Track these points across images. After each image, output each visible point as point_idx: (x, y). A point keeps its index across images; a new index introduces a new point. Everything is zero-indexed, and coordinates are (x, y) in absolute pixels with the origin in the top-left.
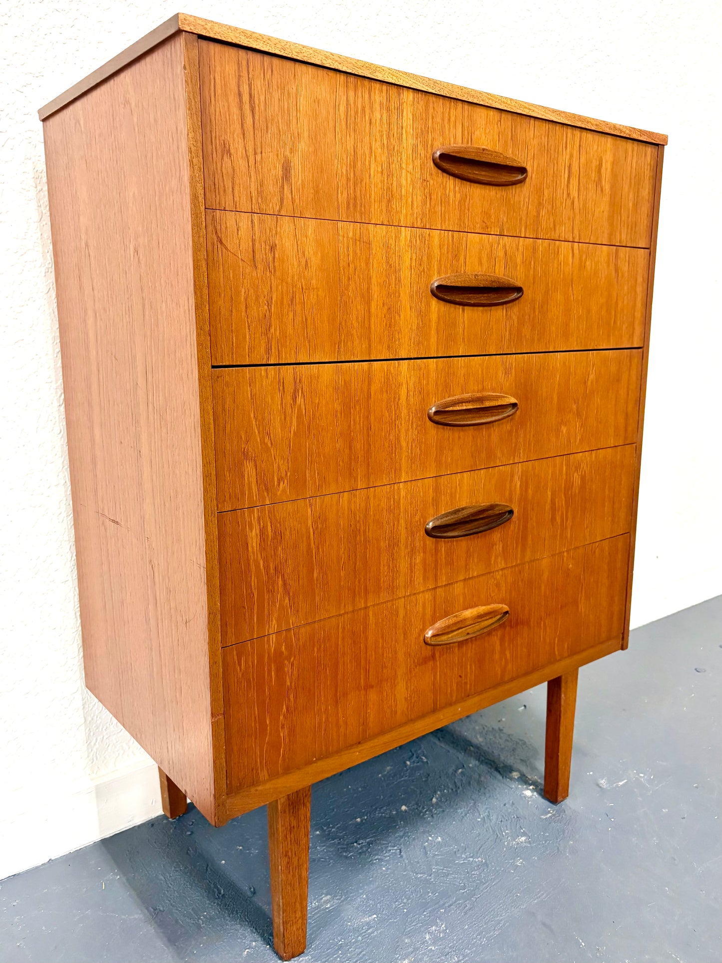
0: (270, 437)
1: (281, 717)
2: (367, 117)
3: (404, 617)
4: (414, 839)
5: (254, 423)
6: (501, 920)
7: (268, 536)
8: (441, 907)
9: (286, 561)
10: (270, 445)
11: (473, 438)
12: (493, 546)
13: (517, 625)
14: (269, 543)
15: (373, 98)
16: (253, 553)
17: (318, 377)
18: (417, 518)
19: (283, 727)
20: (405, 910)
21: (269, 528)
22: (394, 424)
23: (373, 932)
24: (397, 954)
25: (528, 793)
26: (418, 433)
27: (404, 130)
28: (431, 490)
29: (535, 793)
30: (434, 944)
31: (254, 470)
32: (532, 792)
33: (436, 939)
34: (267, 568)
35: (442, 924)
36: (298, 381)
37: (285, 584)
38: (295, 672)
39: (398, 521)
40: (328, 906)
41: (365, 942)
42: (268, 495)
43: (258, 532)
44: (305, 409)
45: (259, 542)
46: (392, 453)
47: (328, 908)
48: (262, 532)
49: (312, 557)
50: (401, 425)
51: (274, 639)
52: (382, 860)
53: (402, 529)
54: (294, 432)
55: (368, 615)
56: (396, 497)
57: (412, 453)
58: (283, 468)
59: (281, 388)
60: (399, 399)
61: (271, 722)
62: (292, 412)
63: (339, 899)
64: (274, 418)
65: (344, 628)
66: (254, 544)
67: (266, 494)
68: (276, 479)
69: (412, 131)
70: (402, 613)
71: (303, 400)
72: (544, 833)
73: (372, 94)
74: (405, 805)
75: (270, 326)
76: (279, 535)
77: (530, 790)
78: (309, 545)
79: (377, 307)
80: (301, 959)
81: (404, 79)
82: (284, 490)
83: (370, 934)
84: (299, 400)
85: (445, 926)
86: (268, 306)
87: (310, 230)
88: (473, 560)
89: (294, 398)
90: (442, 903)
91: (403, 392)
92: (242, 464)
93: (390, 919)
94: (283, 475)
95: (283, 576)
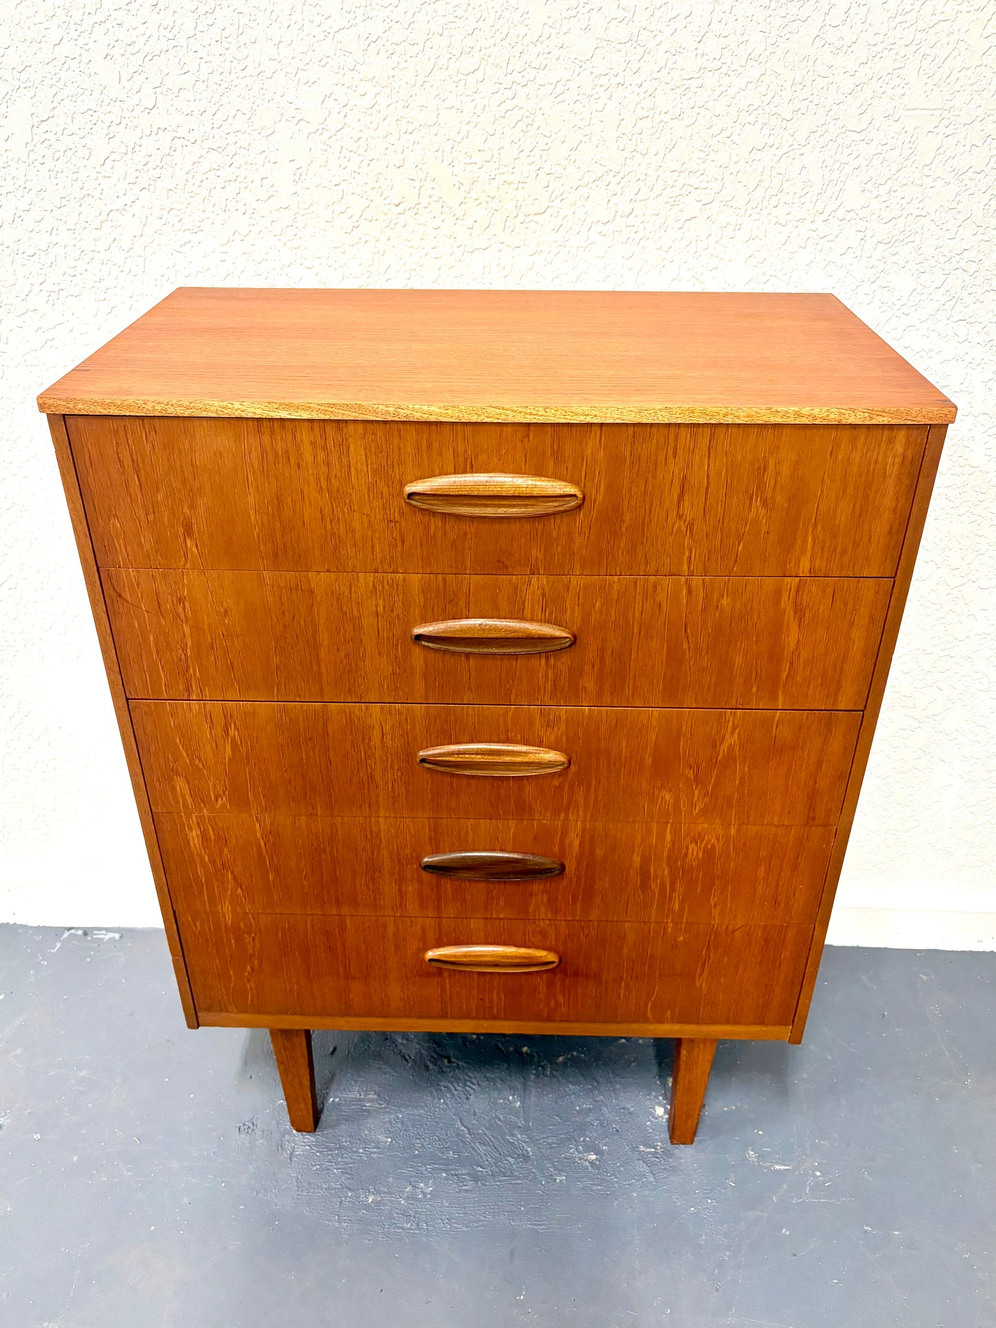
0: (200, 760)
1: (246, 974)
2: (292, 461)
3: (394, 933)
4: (497, 1089)
5: (181, 747)
6: (481, 1221)
7: (211, 839)
8: (445, 1170)
9: (234, 861)
10: (201, 766)
11: (493, 787)
12: (531, 895)
13: (576, 974)
14: (212, 844)
15: (298, 439)
16: (196, 848)
17: (254, 713)
18: (407, 851)
19: (249, 981)
20: (417, 1152)
21: (211, 833)
22: (364, 762)
23: (375, 1153)
24: (372, 1185)
25: (660, 1111)
26: (402, 773)
27: (353, 470)
28: (427, 829)
29: (667, 1116)
30: (407, 1199)
31: (187, 785)
32: (665, 1113)
33: (412, 1197)
34: (214, 863)
35: (431, 1187)
36: (229, 716)
37: (235, 878)
38: (258, 945)
39: (379, 850)
40: (368, 1105)
41: (361, 1156)
42: (205, 806)
43: (199, 833)
44: (241, 741)
45: (201, 840)
46: (364, 790)
47: (366, 1106)
48: (204, 836)
49: (266, 863)
50: (375, 764)
51: (231, 917)
52: (450, 1090)
53: (386, 860)
54: (229, 758)
55: (345, 922)
56: (374, 829)
57: (394, 792)
58: (220, 789)
59: (209, 720)
60: (370, 740)
61: (234, 973)
62: (224, 741)
63: (381, 1105)
64: (204, 746)
65: (313, 927)
66: (196, 842)
67: (203, 805)
68: (212, 795)
69: (365, 468)
70: (391, 930)
71: (236, 733)
72: (621, 1166)
73: (298, 434)
74: (529, 1047)
75: (188, 667)
76: (222, 840)
77: (665, 1108)
78: (260, 853)
79: (329, 653)
80: (307, 1136)
81: (344, 412)
82: (223, 805)
83: (372, 1153)
84: (232, 731)
85: (431, 1191)
86: (183, 650)
87: (227, 580)
88: (498, 904)
89: (226, 731)
90: (451, 1167)
91: (376, 734)
92: (172, 779)
93: (398, 1151)
94: (221, 793)
95: (232, 872)
